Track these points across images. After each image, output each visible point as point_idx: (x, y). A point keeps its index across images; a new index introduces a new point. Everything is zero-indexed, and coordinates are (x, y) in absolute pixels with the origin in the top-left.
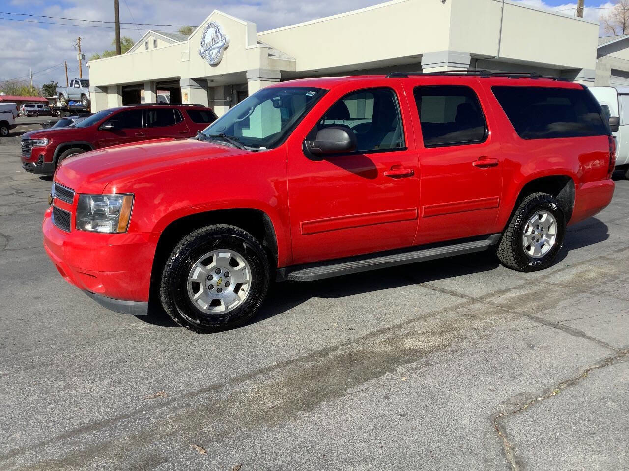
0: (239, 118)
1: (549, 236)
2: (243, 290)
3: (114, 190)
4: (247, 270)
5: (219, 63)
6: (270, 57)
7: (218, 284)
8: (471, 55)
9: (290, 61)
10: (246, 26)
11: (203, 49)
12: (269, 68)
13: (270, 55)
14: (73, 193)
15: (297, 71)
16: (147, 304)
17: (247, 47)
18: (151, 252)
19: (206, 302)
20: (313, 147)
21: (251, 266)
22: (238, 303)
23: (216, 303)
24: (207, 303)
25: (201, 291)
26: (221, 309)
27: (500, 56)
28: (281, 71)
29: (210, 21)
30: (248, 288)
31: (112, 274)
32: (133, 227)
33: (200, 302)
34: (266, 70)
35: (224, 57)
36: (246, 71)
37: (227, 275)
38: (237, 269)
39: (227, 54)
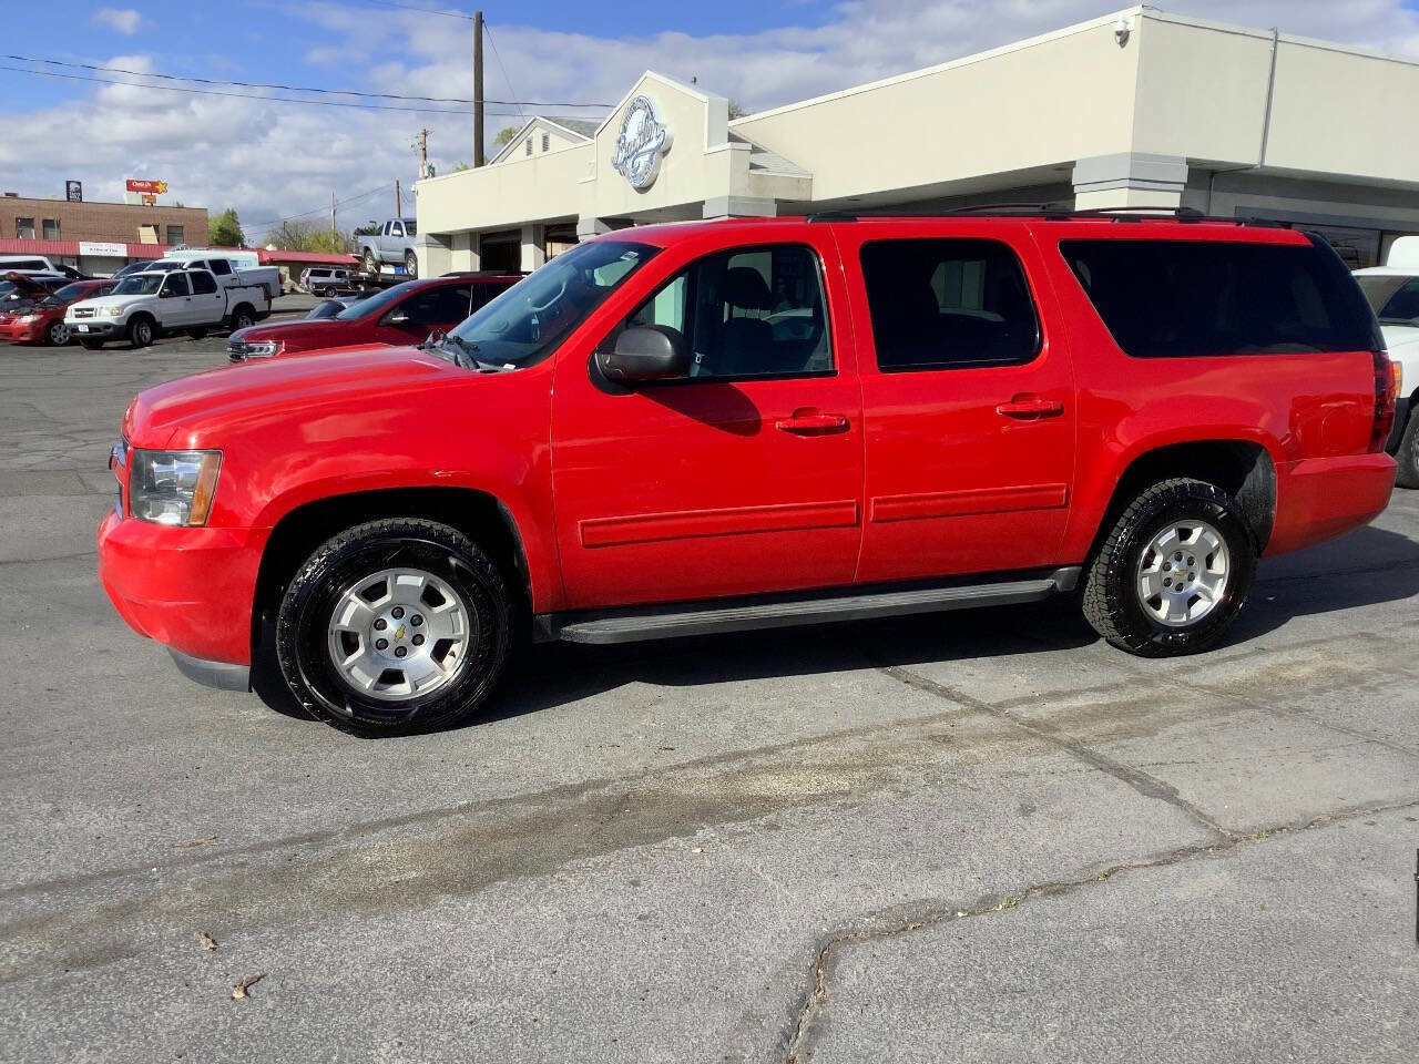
2: (453, 654)
4: (459, 613)
5: (654, 182)
6: (752, 172)
7: (397, 638)
8: (1189, 162)
9: (799, 180)
10: (706, 106)
11: (622, 155)
12: (750, 194)
13: (753, 166)
15: (814, 199)
16: (249, 668)
17: (706, 150)
18: (249, 566)
19: (369, 674)
20: (607, 366)
21: (468, 605)
22: (439, 682)
23: (394, 677)
24: (371, 676)
25: (361, 651)
26: (401, 691)
27: (1266, 164)
28: (777, 201)
29: (636, 95)
30: (461, 652)
31: (178, 607)
32: (219, 515)
33: (356, 672)
34: (744, 199)
35: (662, 171)
36: (703, 202)
37: (416, 621)
38: (438, 610)
39: (669, 165)
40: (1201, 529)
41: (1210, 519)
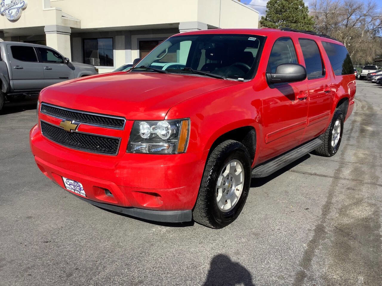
0: (158, 57)
1: (338, 134)
4: (242, 174)
6: (63, 18)
8: (208, 25)
9: (77, 22)
12: (63, 25)
14: (124, 121)
15: (82, 28)
16: (191, 211)
20: (274, 78)
24: (223, 204)
25: (221, 195)
26: (228, 207)
28: (71, 28)
33: (220, 204)
34: (61, 26)
35: (23, 15)
36: (44, 26)
37: (231, 179)
38: (236, 174)
39: (24, 13)
40: (338, 121)
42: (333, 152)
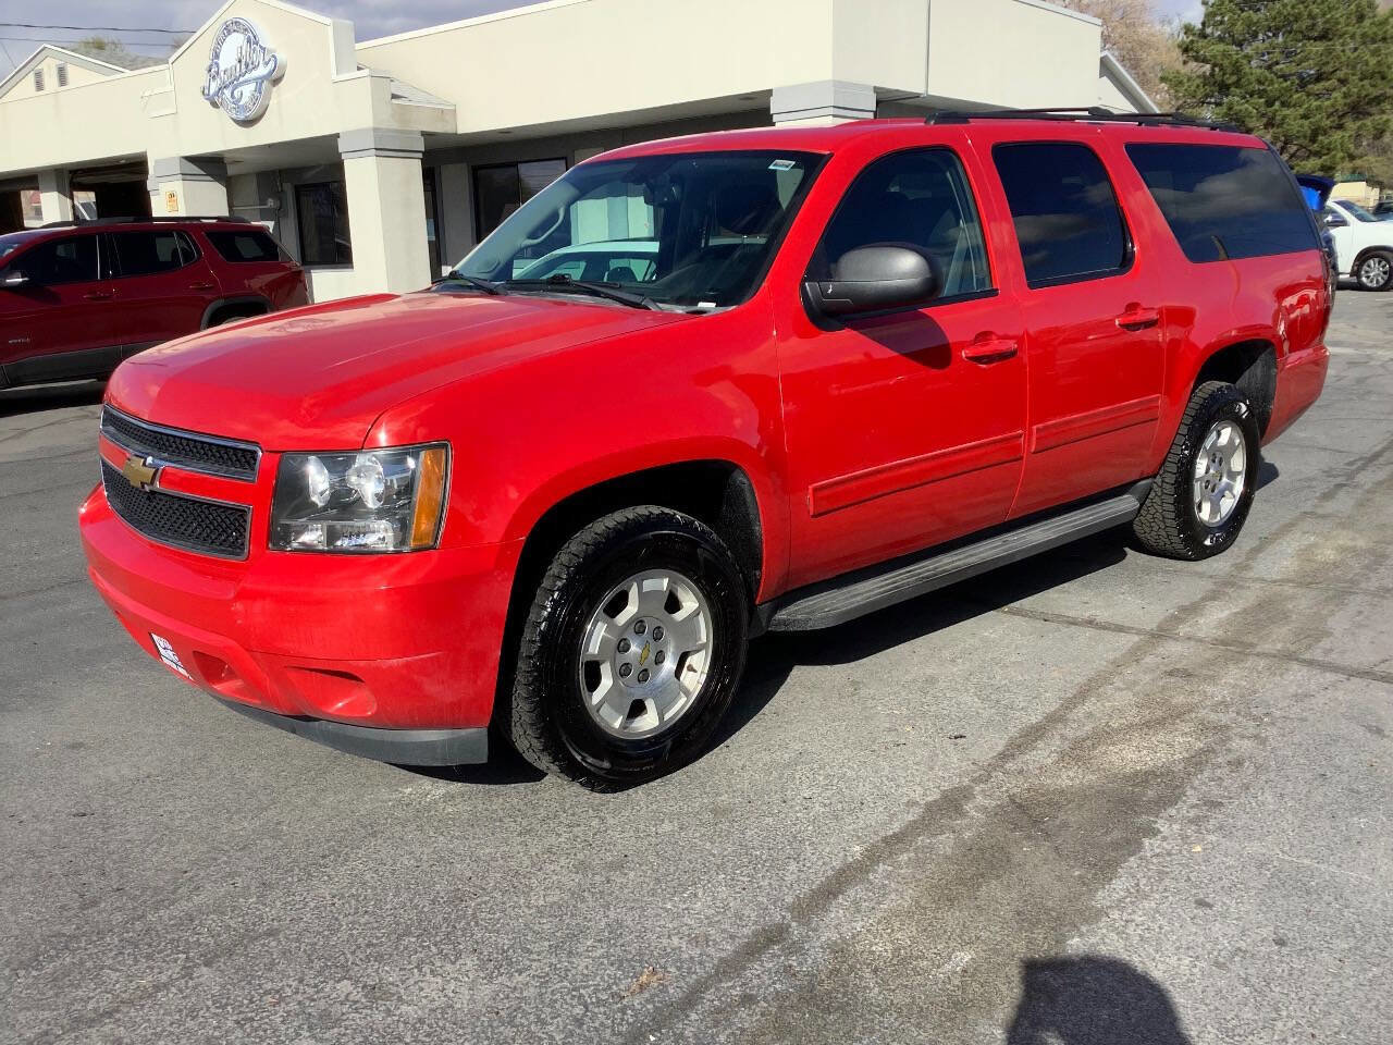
1: (1232, 475)
2: (691, 669)
3: (383, 437)
5: (263, 115)
6: (394, 101)
7: (642, 658)
8: (877, 90)
9: (442, 111)
10: (330, 30)
12: (395, 126)
13: (394, 96)
14: (255, 452)
15: (460, 132)
16: (485, 731)
17: (336, 78)
19: (618, 711)
20: (829, 296)
21: (711, 606)
22: (687, 702)
23: (637, 709)
24: (620, 713)
25: (606, 682)
26: (648, 722)
27: (930, 93)
28: (424, 134)
29: (229, 17)
30: (705, 664)
31: (407, 666)
33: (606, 711)
34: (389, 130)
35: (273, 103)
36: (337, 136)
37: (657, 635)
38: (677, 617)
39: (280, 97)
40: (1230, 429)
41: (1236, 420)
42: (1208, 542)
